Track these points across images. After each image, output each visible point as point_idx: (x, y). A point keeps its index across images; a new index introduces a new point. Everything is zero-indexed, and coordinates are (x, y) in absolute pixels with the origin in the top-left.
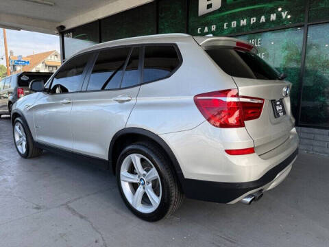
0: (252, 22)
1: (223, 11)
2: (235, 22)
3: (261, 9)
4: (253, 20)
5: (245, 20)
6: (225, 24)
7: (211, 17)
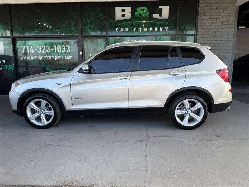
0: (150, 30)
1: (133, 21)
2: (141, 28)
3: (155, 24)
4: (151, 29)
5: (146, 28)
6: (135, 29)
7: (125, 23)
